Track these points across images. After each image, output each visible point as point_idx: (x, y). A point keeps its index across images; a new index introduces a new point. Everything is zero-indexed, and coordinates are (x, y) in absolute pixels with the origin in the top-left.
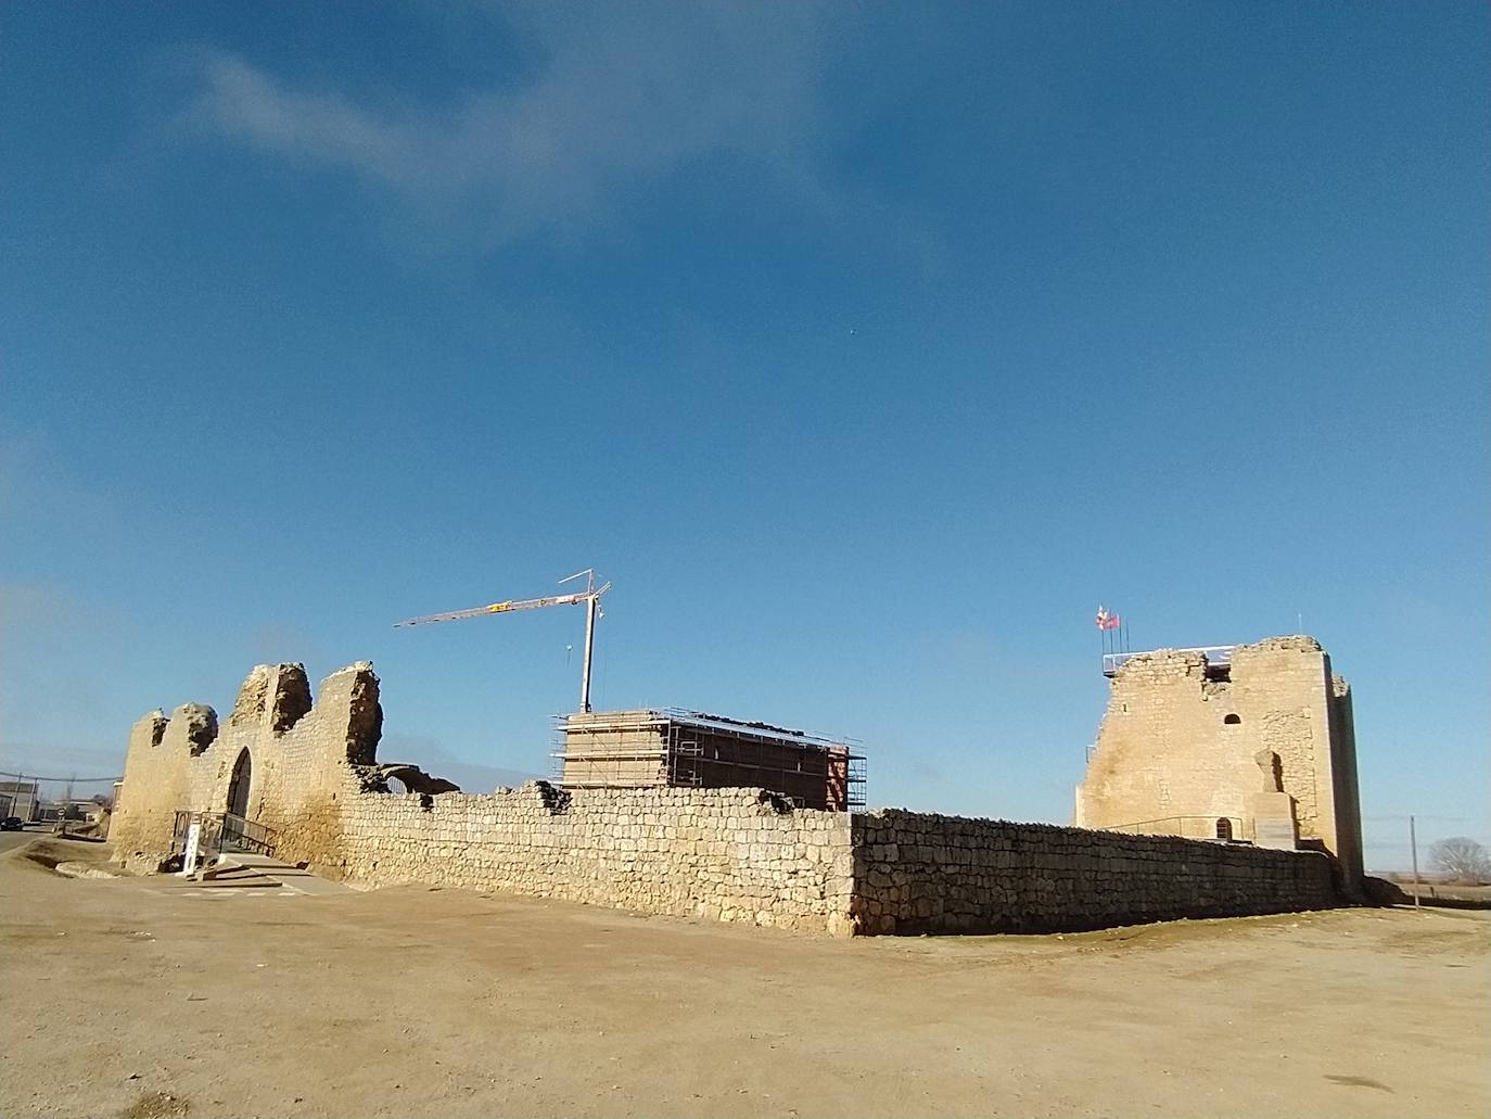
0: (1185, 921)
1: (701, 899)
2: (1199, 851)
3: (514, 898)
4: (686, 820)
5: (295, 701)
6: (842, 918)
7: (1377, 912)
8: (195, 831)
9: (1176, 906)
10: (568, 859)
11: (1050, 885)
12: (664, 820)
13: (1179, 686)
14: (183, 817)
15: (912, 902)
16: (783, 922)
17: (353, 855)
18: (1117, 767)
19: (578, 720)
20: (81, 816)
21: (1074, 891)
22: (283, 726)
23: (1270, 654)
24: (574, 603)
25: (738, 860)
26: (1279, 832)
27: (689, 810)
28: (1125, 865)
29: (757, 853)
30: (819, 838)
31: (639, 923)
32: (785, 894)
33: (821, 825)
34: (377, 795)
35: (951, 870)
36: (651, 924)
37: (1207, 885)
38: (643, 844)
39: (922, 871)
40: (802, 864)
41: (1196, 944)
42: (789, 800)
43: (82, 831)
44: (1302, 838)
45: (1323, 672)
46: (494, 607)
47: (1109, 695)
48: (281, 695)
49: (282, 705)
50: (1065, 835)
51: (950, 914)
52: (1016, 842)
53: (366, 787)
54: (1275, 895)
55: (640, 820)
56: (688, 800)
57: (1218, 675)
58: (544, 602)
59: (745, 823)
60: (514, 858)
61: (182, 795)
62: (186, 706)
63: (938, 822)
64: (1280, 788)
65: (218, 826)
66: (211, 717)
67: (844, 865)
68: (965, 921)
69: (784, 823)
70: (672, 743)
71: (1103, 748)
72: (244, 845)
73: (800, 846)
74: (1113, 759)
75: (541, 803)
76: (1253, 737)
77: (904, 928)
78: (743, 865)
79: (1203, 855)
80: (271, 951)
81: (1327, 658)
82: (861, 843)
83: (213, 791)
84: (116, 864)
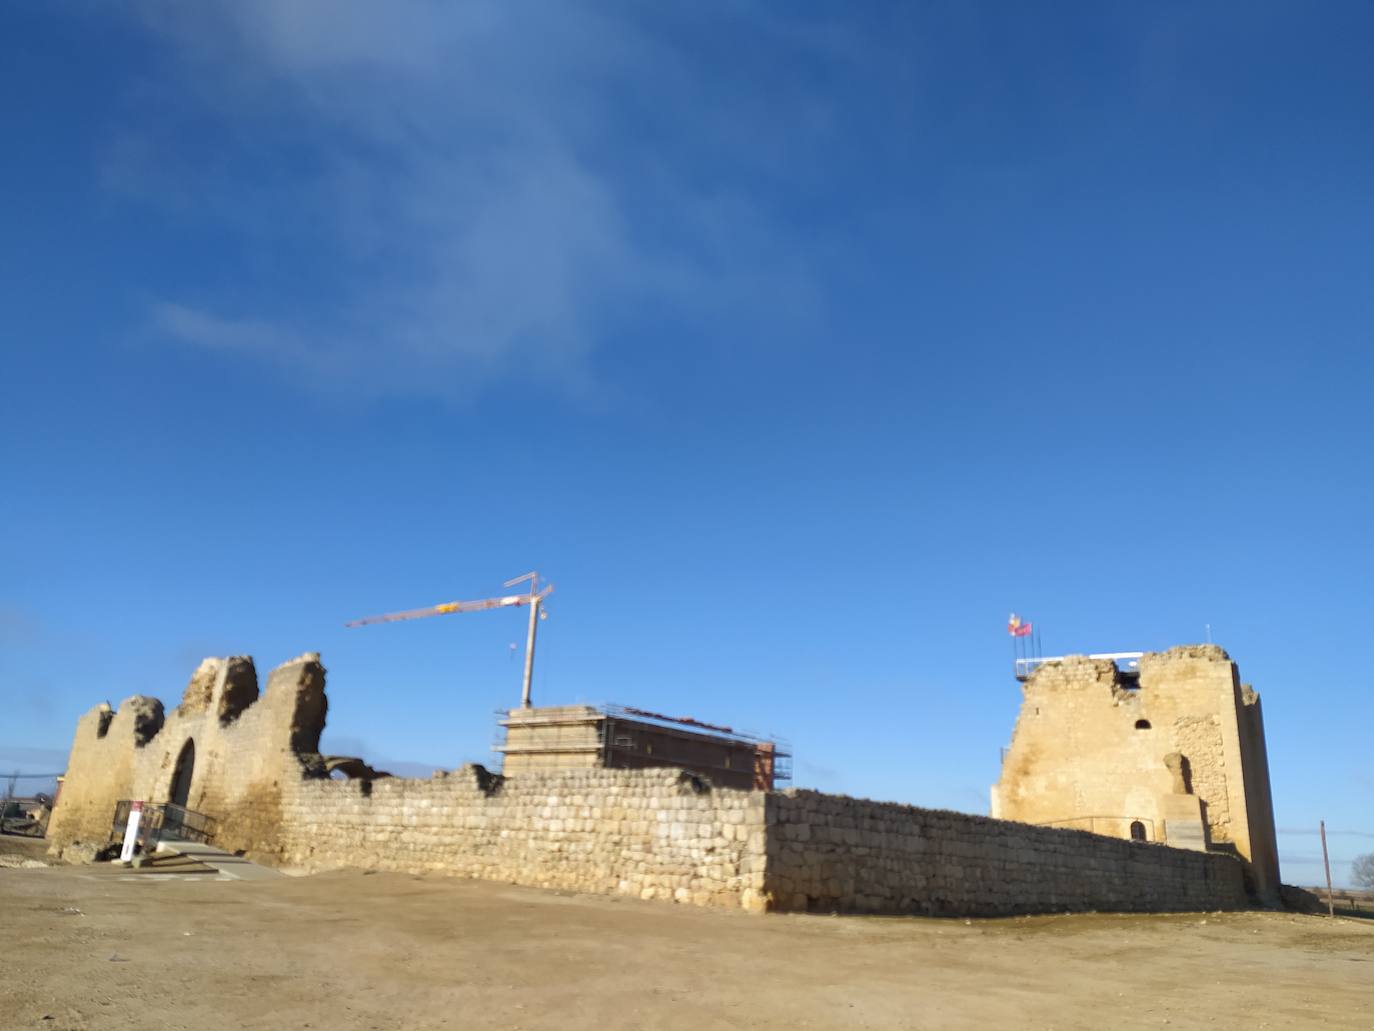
0: (1093, 914)
1: (623, 875)
2: (1107, 846)
3: (446, 879)
4: (611, 800)
5: (242, 690)
6: (755, 895)
7: (1290, 916)
8: (135, 818)
9: (1086, 900)
10: (499, 840)
11: (958, 872)
12: (591, 800)
13: (1090, 691)
14: (124, 806)
15: (824, 881)
16: (700, 899)
17: (291, 841)
18: (1031, 768)
19: (518, 715)
20: (21, 814)
21: (983, 879)
22: (228, 717)
23: (1178, 663)
24: (518, 604)
25: (659, 838)
26: (1188, 832)
27: (614, 790)
28: (1031, 856)
29: (677, 831)
30: (736, 816)
31: (565, 901)
32: (702, 870)
33: (736, 803)
34: (318, 782)
35: (862, 851)
36: (575, 901)
37: (1116, 881)
38: (571, 824)
39: (833, 851)
40: (718, 842)
41: (1101, 933)
42: (707, 781)
43: (21, 828)
44: (1214, 841)
45: (1231, 680)
46: (442, 608)
47: (1022, 698)
48: (229, 687)
49: (228, 696)
50: (972, 824)
51: (859, 896)
52: (924, 827)
53: (309, 775)
54: (1185, 894)
55: (568, 800)
56: (614, 781)
57: (1127, 681)
58: (490, 604)
59: (666, 802)
60: (447, 840)
61: (126, 785)
62: (133, 698)
63: (847, 805)
64: (1189, 790)
65: (158, 815)
66: (159, 709)
67: (757, 843)
68: (875, 902)
69: (702, 802)
70: (607, 738)
71: (1018, 748)
72: (184, 834)
73: (717, 824)
74: (1027, 760)
75: (475, 785)
76: (1163, 739)
77: (814, 906)
78: (663, 842)
79: (1111, 851)
80: (199, 924)
81: (1234, 668)
82: (774, 821)
83: (156, 780)
84: (53, 856)
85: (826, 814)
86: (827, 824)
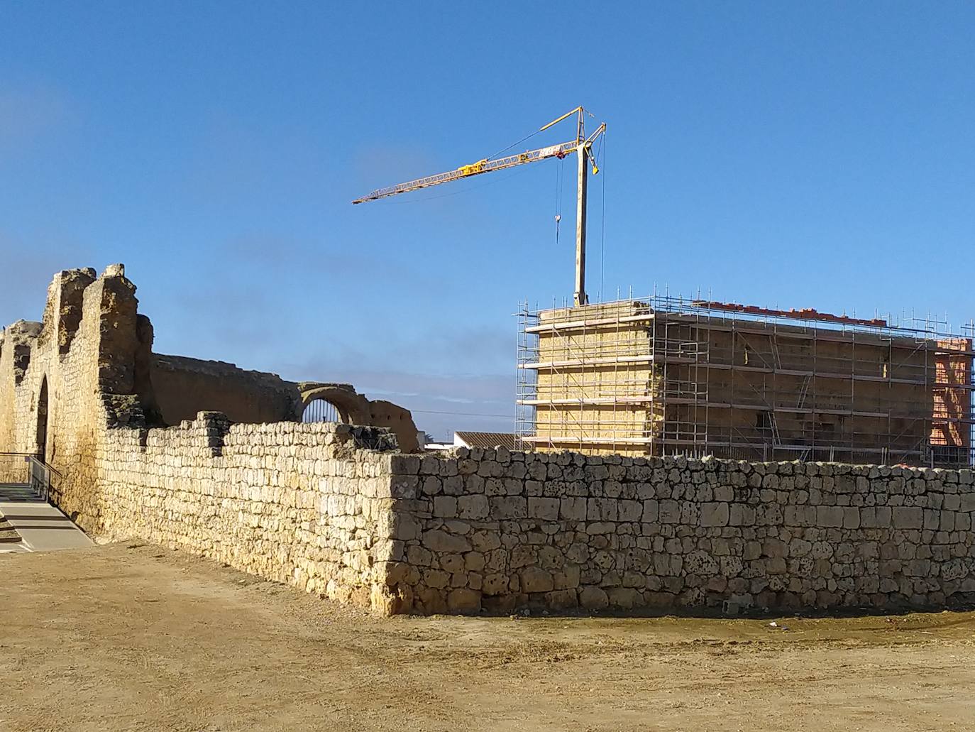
1: (296, 563)
4: (291, 463)
6: (380, 592)
12: (278, 464)
15: (512, 572)
16: (343, 595)
19: (562, 316)
27: (293, 450)
29: (332, 506)
30: (371, 488)
32: (347, 559)
38: (265, 494)
39: (536, 530)
40: (359, 522)
46: (466, 169)
49: (68, 322)
51: (590, 590)
53: (114, 421)
55: (263, 462)
56: (292, 437)
58: (525, 158)
60: (192, 510)
67: (384, 523)
69: (350, 467)
73: (359, 497)
75: (206, 440)
82: (409, 495)
83: (29, 427)
85: (524, 480)
86: (524, 494)
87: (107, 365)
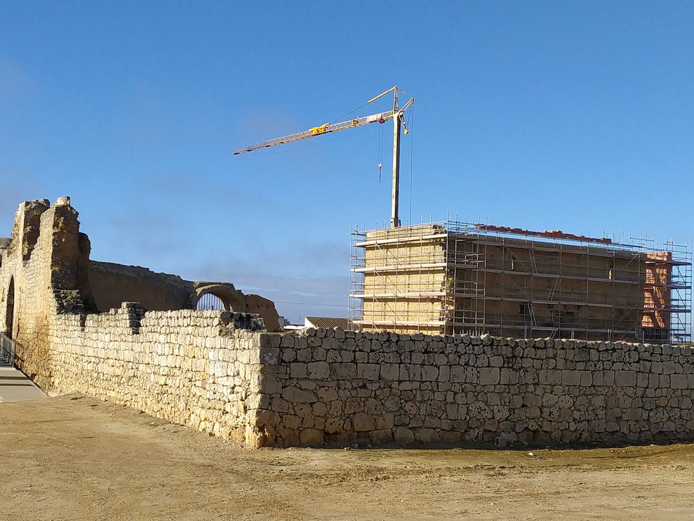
4: (188, 339)
6: (249, 432)
11: (564, 402)
12: (179, 339)
15: (346, 417)
19: (374, 236)
24: (382, 121)
25: (210, 376)
27: (190, 330)
29: (218, 370)
30: (245, 357)
32: (228, 408)
39: (363, 387)
40: (237, 381)
46: (314, 130)
48: (28, 228)
49: (28, 237)
53: (62, 309)
55: (168, 338)
56: (189, 320)
58: (356, 122)
59: (214, 342)
67: (255, 382)
69: (230, 342)
73: (237, 363)
78: (211, 380)
85: (355, 351)
86: (354, 361)
87: (57, 269)
